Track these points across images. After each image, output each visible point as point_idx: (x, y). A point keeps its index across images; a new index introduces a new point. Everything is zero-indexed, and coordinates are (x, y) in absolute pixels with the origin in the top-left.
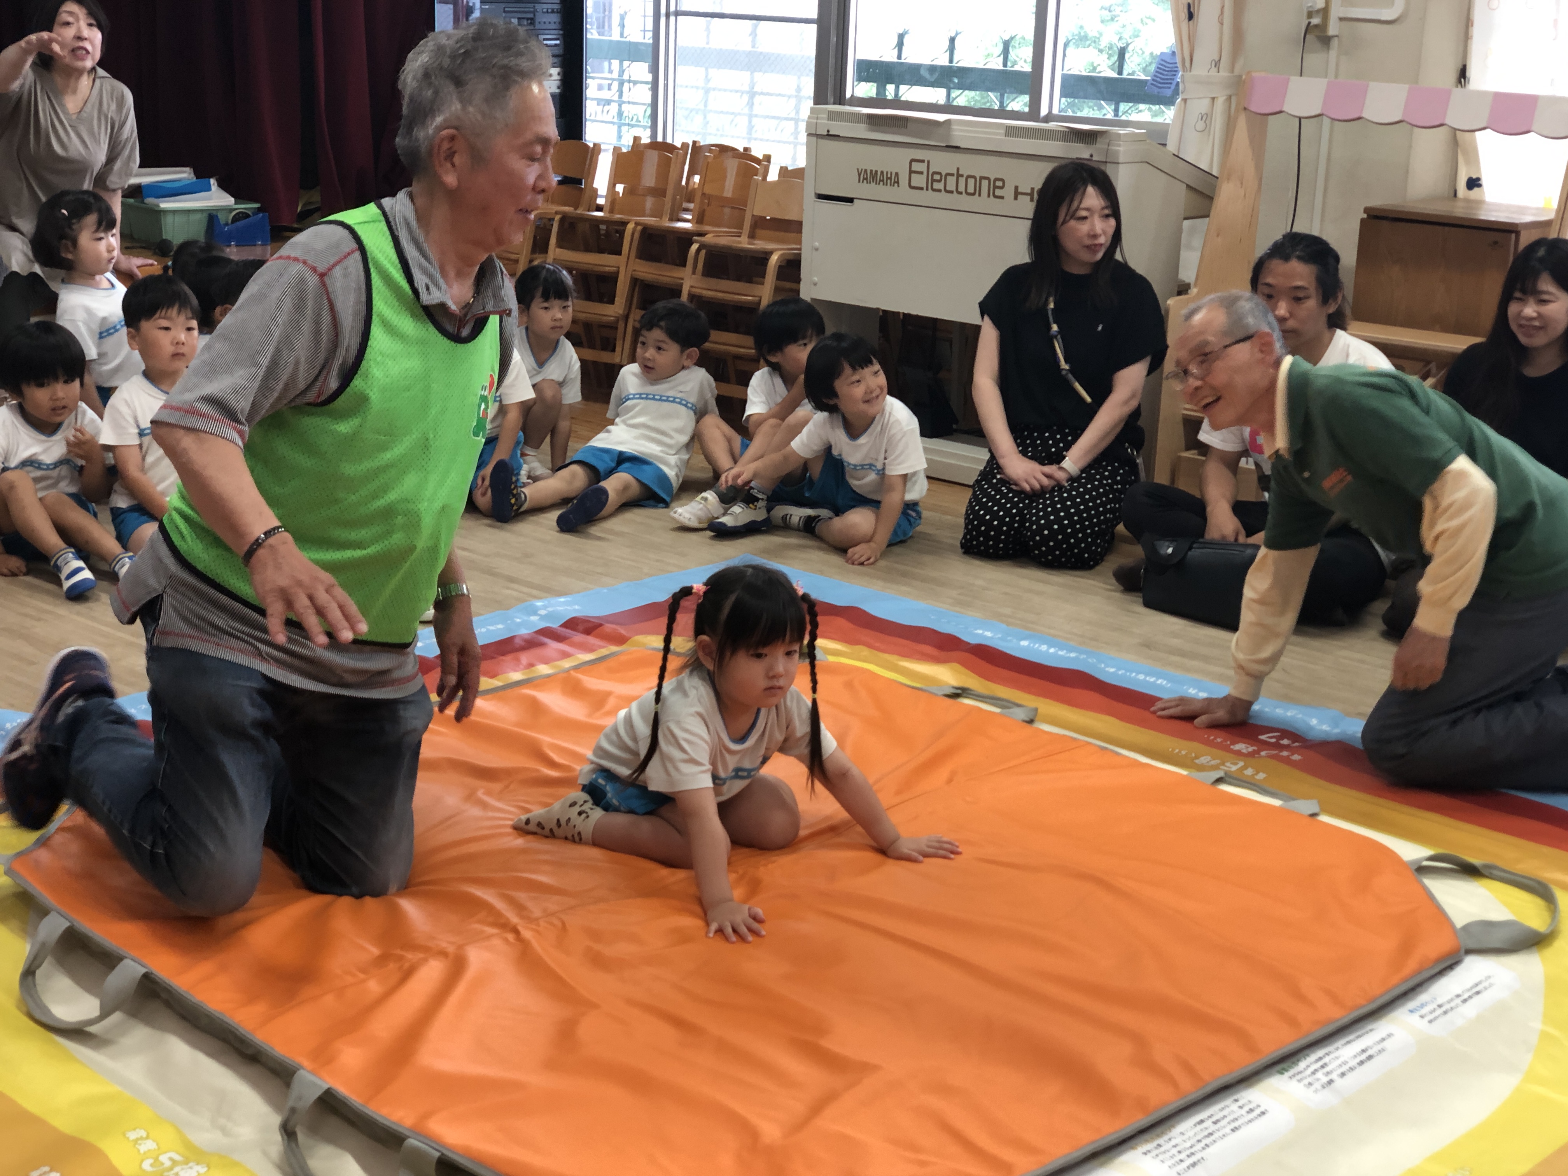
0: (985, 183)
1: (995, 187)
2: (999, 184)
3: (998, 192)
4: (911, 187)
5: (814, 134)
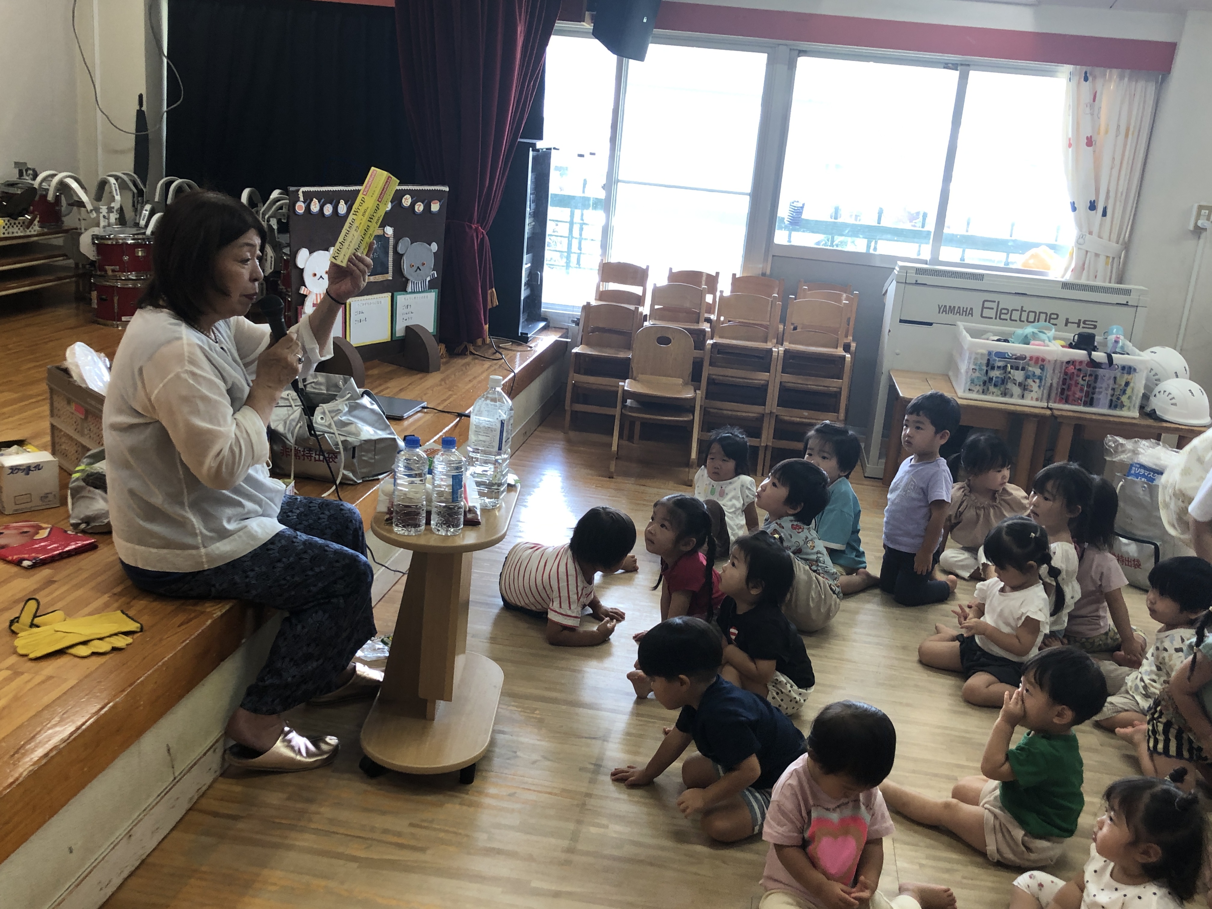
0: (1043, 316)
1: (1050, 318)
2: (1053, 316)
3: (1053, 321)
4: (982, 316)
5: (903, 282)
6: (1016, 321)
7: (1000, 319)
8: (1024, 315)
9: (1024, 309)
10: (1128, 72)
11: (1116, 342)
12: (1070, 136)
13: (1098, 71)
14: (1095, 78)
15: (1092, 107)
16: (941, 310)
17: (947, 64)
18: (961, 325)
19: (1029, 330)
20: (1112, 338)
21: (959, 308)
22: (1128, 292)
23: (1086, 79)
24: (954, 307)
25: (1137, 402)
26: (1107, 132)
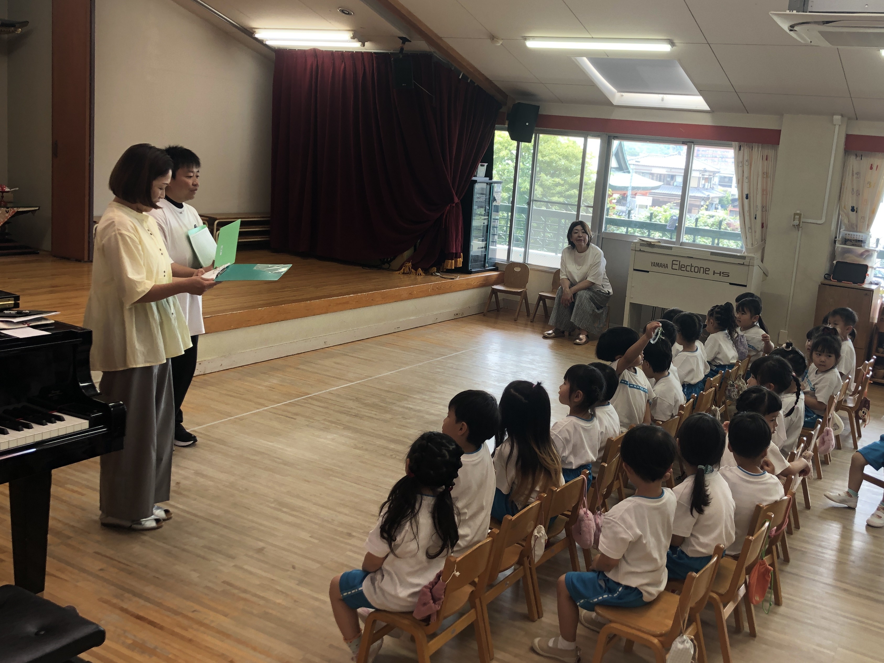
0: (702, 269)
1: (706, 271)
2: (707, 269)
3: (707, 272)
4: (672, 269)
5: (634, 250)
6: (689, 271)
7: (681, 270)
8: (693, 268)
9: (693, 265)
10: (760, 145)
16: (653, 265)
22: (744, 258)
23: (740, 149)
24: (659, 263)
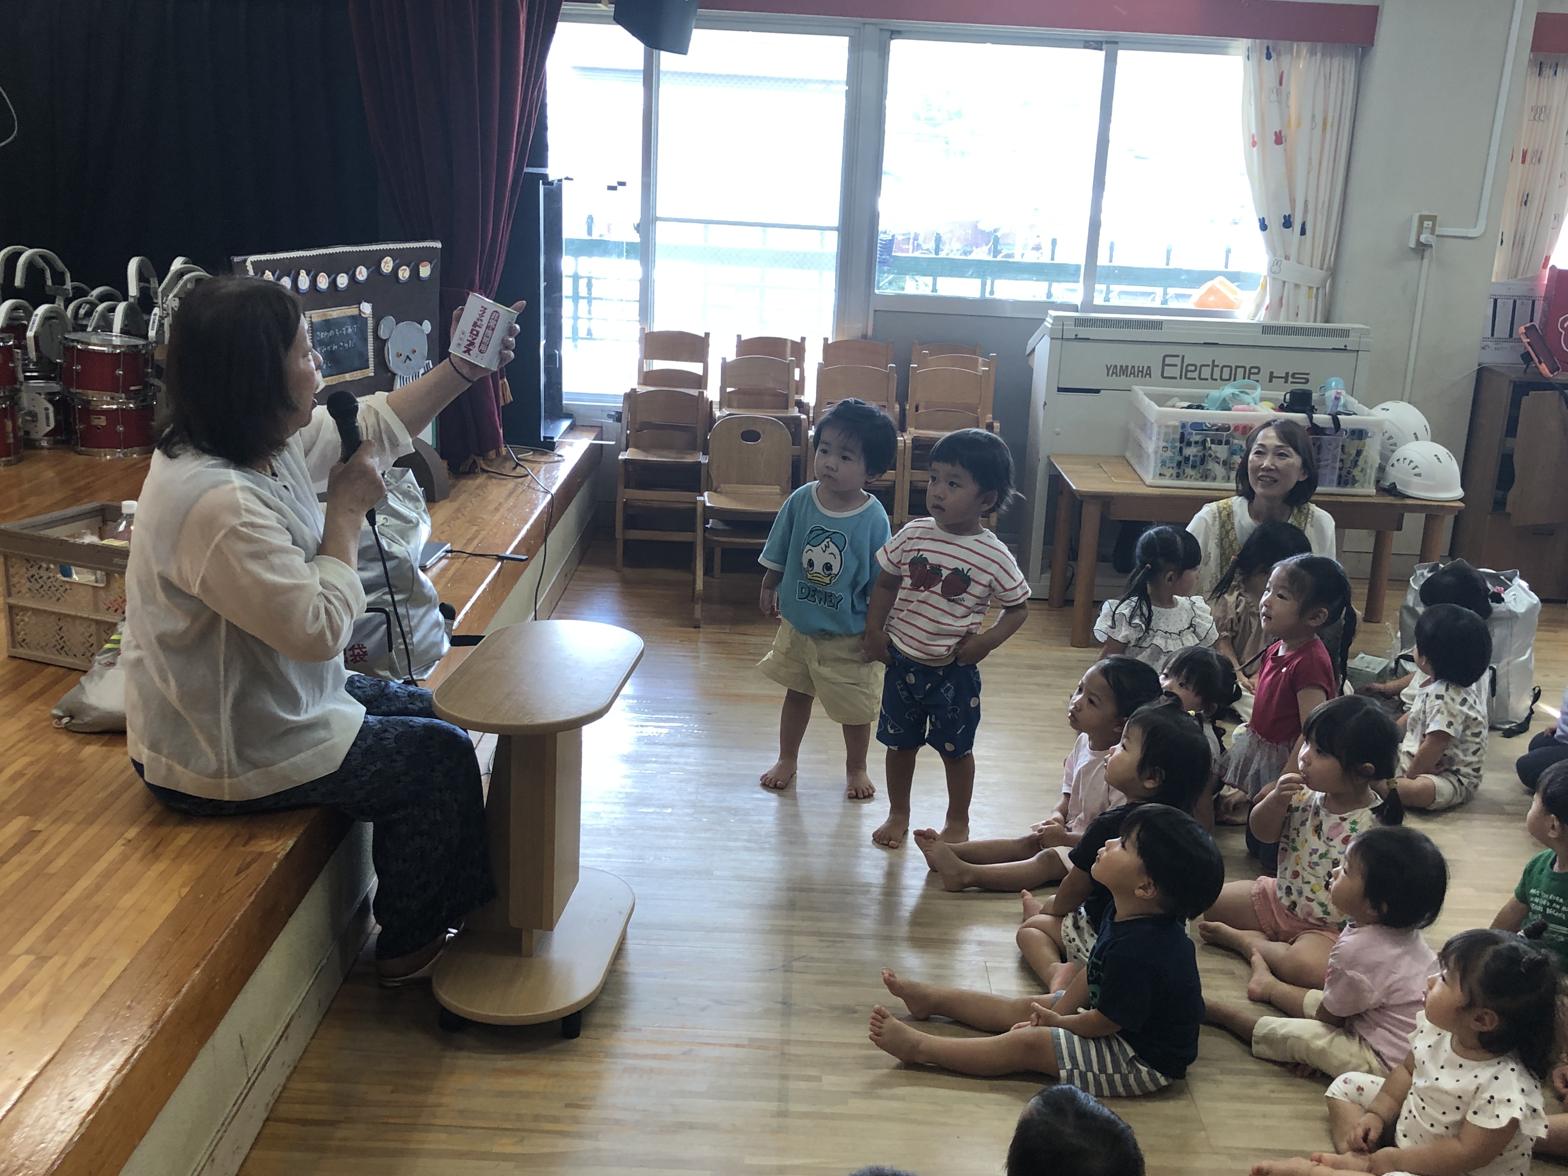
0: (1240, 371)
1: (1250, 373)
2: (1253, 371)
3: (1254, 377)
4: (1163, 377)
5: (1059, 338)
6: (1207, 379)
7: (1186, 378)
8: (1217, 371)
9: (1216, 363)
10: (1320, 45)
11: (1337, 399)
12: (1254, 131)
13: (1283, 45)
14: (1279, 55)
15: (1279, 93)
16: (1111, 372)
17: (1086, 42)
18: (1139, 390)
19: (1228, 390)
20: (1331, 394)
21: (1133, 367)
22: (1345, 333)
23: (1269, 57)
24: (1127, 367)
25: (1372, 475)
26: (1299, 125)
